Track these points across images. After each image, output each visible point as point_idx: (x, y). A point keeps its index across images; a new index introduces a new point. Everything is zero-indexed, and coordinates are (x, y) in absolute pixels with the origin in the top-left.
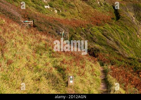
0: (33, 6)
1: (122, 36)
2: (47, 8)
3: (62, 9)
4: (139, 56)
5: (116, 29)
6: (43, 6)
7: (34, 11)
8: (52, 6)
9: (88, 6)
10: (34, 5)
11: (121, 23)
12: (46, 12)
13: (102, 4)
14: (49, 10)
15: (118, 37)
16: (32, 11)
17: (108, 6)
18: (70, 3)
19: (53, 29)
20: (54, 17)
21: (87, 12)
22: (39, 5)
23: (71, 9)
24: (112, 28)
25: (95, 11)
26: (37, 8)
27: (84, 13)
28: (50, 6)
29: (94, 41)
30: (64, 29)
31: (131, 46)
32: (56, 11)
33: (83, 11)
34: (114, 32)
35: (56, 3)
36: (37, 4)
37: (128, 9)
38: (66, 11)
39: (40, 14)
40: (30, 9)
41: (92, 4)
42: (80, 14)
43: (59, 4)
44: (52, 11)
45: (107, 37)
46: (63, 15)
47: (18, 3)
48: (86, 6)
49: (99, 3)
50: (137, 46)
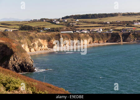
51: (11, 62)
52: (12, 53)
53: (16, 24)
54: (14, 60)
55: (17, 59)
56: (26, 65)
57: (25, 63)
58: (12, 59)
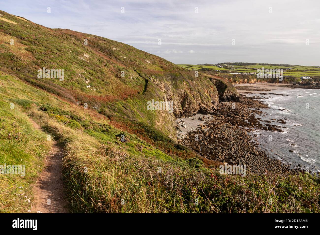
0: (79, 88)
1: (140, 106)
2: (88, 87)
3: (99, 87)
4: (151, 119)
5: (136, 102)
6: (85, 86)
7: (80, 92)
8: (92, 86)
9: (121, 82)
10: (80, 86)
11: (142, 97)
12: (87, 91)
13: (135, 78)
14: (89, 89)
15: (137, 107)
16: (78, 91)
17: (139, 80)
18: (106, 80)
19: (91, 106)
20: (93, 95)
21: (119, 88)
22: (83, 85)
23: (107, 86)
24: (133, 102)
25: (126, 86)
26: (81, 89)
27: (117, 89)
28: (91, 86)
29: (115, 111)
30: (98, 105)
31: (146, 113)
32: (95, 90)
33: (115, 87)
34: (134, 104)
35: (95, 83)
36: (81, 85)
37: (165, 79)
38: (102, 88)
39: (83, 93)
40: (77, 90)
41: (124, 80)
42: (113, 91)
43: (98, 83)
44: (92, 89)
45: (125, 108)
46: (100, 92)
47: (69, 86)
48: (119, 83)
49: (132, 78)
50: (150, 113)
51: (225, 93)
52: (226, 87)
53: (195, 66)
54: (228, 92)
55: (229, 91)
56: (235, 97)
57: (235, 95)
58: (226, 91)
